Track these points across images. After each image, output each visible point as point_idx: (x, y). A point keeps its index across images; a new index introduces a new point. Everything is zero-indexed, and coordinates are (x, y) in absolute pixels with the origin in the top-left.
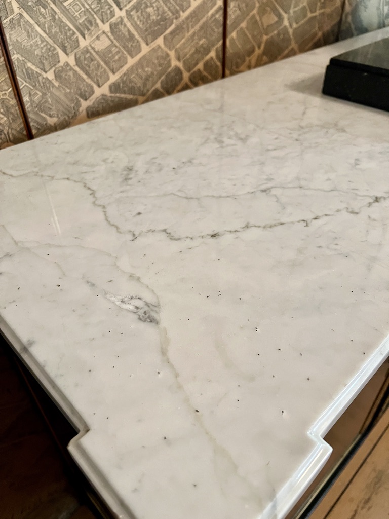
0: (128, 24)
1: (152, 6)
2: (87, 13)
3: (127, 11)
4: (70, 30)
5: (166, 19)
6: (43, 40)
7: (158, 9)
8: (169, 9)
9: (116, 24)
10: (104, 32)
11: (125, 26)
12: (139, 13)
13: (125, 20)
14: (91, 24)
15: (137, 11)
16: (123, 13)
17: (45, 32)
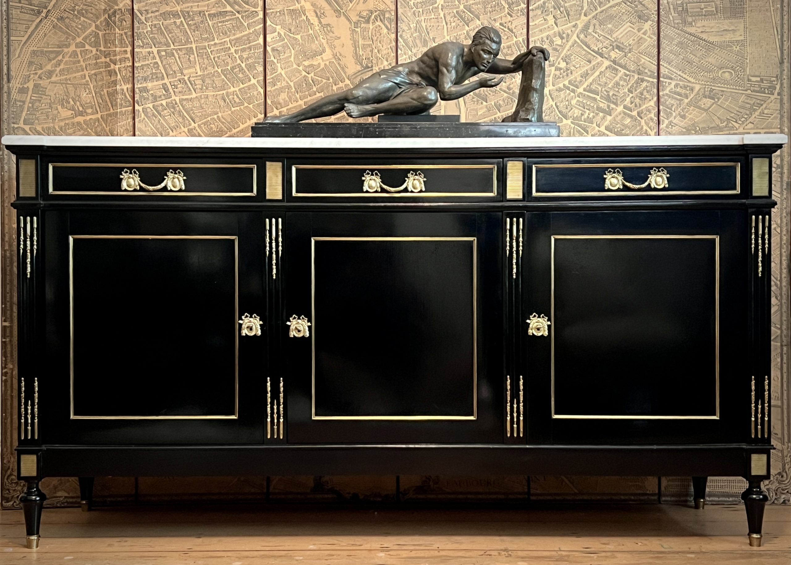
0: (199, 130)
1: (214, 124)
2: (176, 123)
3: (198, 124)
4: (166, 127)
5: (222, 131)
6: (151, 129)
7: (218, 126)
8: (225, 127)
9: (192, 129)
10: (184, 131)
11: (197, 130)
12: (206, 126)
13: (197, 128)
14: (178, 127)
15: (205, 125)
16: (196, 125)
17: (154, 126)
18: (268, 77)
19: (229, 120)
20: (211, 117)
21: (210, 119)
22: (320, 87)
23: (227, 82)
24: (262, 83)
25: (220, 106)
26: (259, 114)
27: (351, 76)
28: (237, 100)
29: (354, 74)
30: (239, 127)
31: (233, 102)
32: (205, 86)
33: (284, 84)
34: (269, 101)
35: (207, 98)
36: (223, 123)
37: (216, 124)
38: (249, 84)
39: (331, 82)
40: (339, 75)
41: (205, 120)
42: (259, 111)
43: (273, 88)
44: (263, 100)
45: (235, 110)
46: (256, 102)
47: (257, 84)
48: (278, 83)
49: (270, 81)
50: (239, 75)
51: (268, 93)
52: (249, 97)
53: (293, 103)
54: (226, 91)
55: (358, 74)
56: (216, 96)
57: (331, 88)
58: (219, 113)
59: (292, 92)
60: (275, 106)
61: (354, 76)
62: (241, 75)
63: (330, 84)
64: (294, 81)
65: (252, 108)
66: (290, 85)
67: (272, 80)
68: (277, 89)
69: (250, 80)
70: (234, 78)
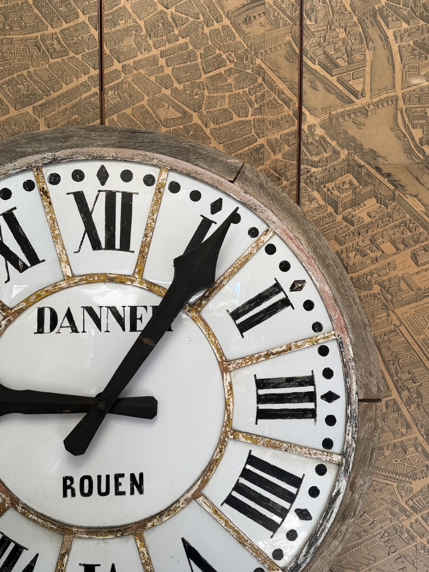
18: (105, 13)
19: (46, 79)
20: (18, 73)
21: (16, 77)
22: (184, 29)
23: (43, 19)
24: (96, 21)
25: (32, 57)
26: (91, 68)
27: (232, 13)
28: (58, 47)
29: (237, 10)
30: (62, 88)
31: (51, 50)
32: (8, 25)
33: (131, 23)
34: (106, 50)
35: (12, 43)
36: (36, 82)
37: (25, 84)
38: (76, 22)
39: (200, 22)
40: (213, 10)
41: (9, 77)
42: (91, 65)
43: (113, 29)
44: (98, 48)
45: (54, 63)
46: (87, 51)
47: (88, 23)
48: (120, 22)
49: (108, 18)
50: (60, 9)
51: (105, 37)
52: (75, 44)
53: (144, 53)
54: (41, 33)
55: (242, 10)
56: (26, 41)
57: (200, 30)
58: (31, 67)
59: (141, 36)
60: (116, 56)
61: (237, 13)
62: (63, 9)
63: (200, 25)
64: (146, 19)
65: (80, 59)
66: (139, 25)
67: (111, 17)
68: (119, 30)
69: (77, 17)
70: (54, 13)
